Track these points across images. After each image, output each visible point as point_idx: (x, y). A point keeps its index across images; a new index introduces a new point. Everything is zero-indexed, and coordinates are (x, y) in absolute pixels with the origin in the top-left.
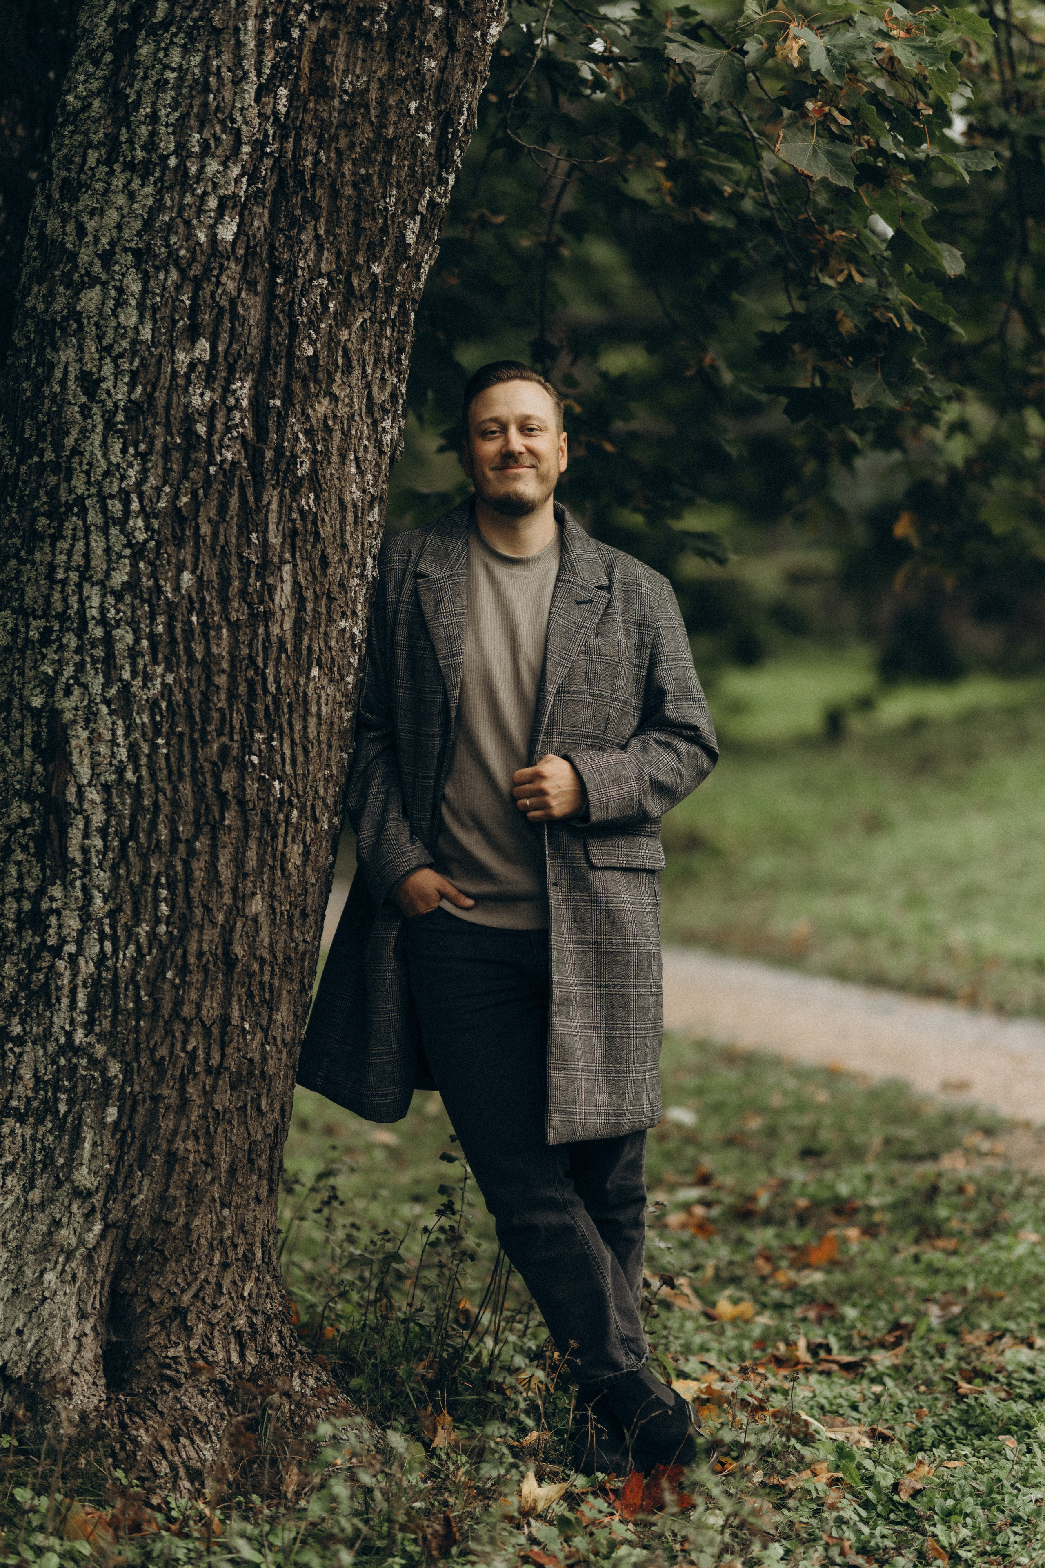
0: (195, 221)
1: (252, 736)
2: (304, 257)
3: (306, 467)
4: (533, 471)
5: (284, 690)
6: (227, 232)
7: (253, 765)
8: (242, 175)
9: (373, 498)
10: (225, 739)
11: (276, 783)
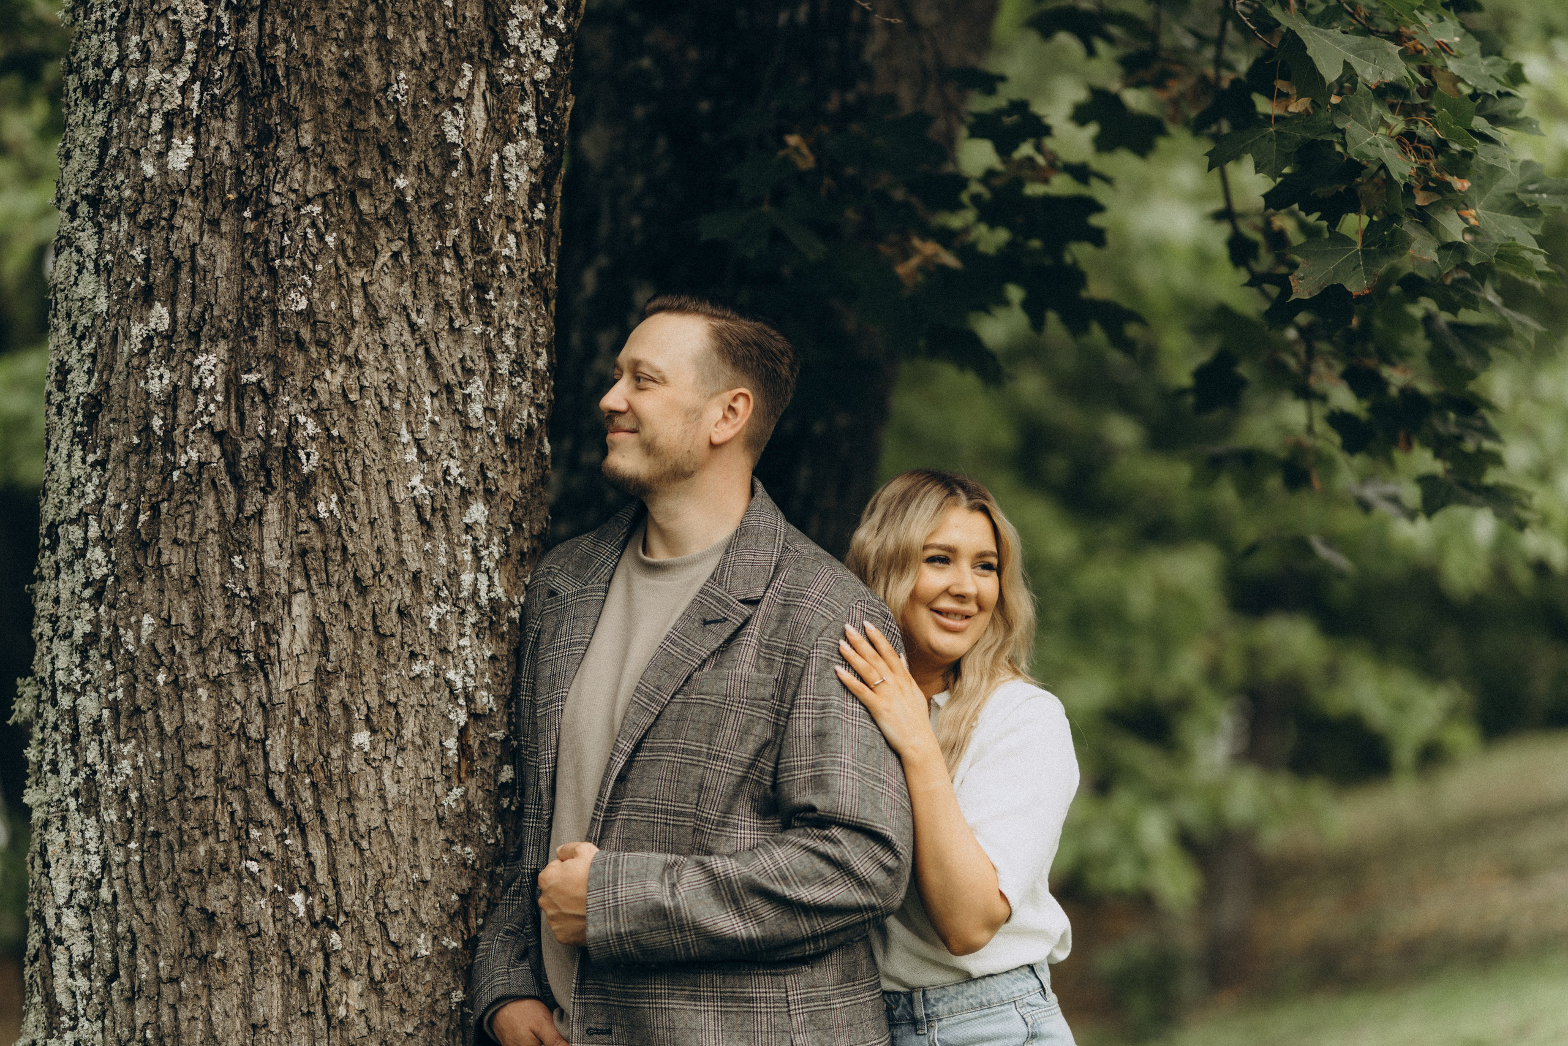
0: (142, 150)
1: (247, 833)
2: (283, 178)
3: (314, 459)
4: (632, 438)
5: (301, 767)
6: (180, 157)
7: (252, 875)
8: (193, 81)
9: (465, 493)
10: (211, 839)
11: (298, 898)
